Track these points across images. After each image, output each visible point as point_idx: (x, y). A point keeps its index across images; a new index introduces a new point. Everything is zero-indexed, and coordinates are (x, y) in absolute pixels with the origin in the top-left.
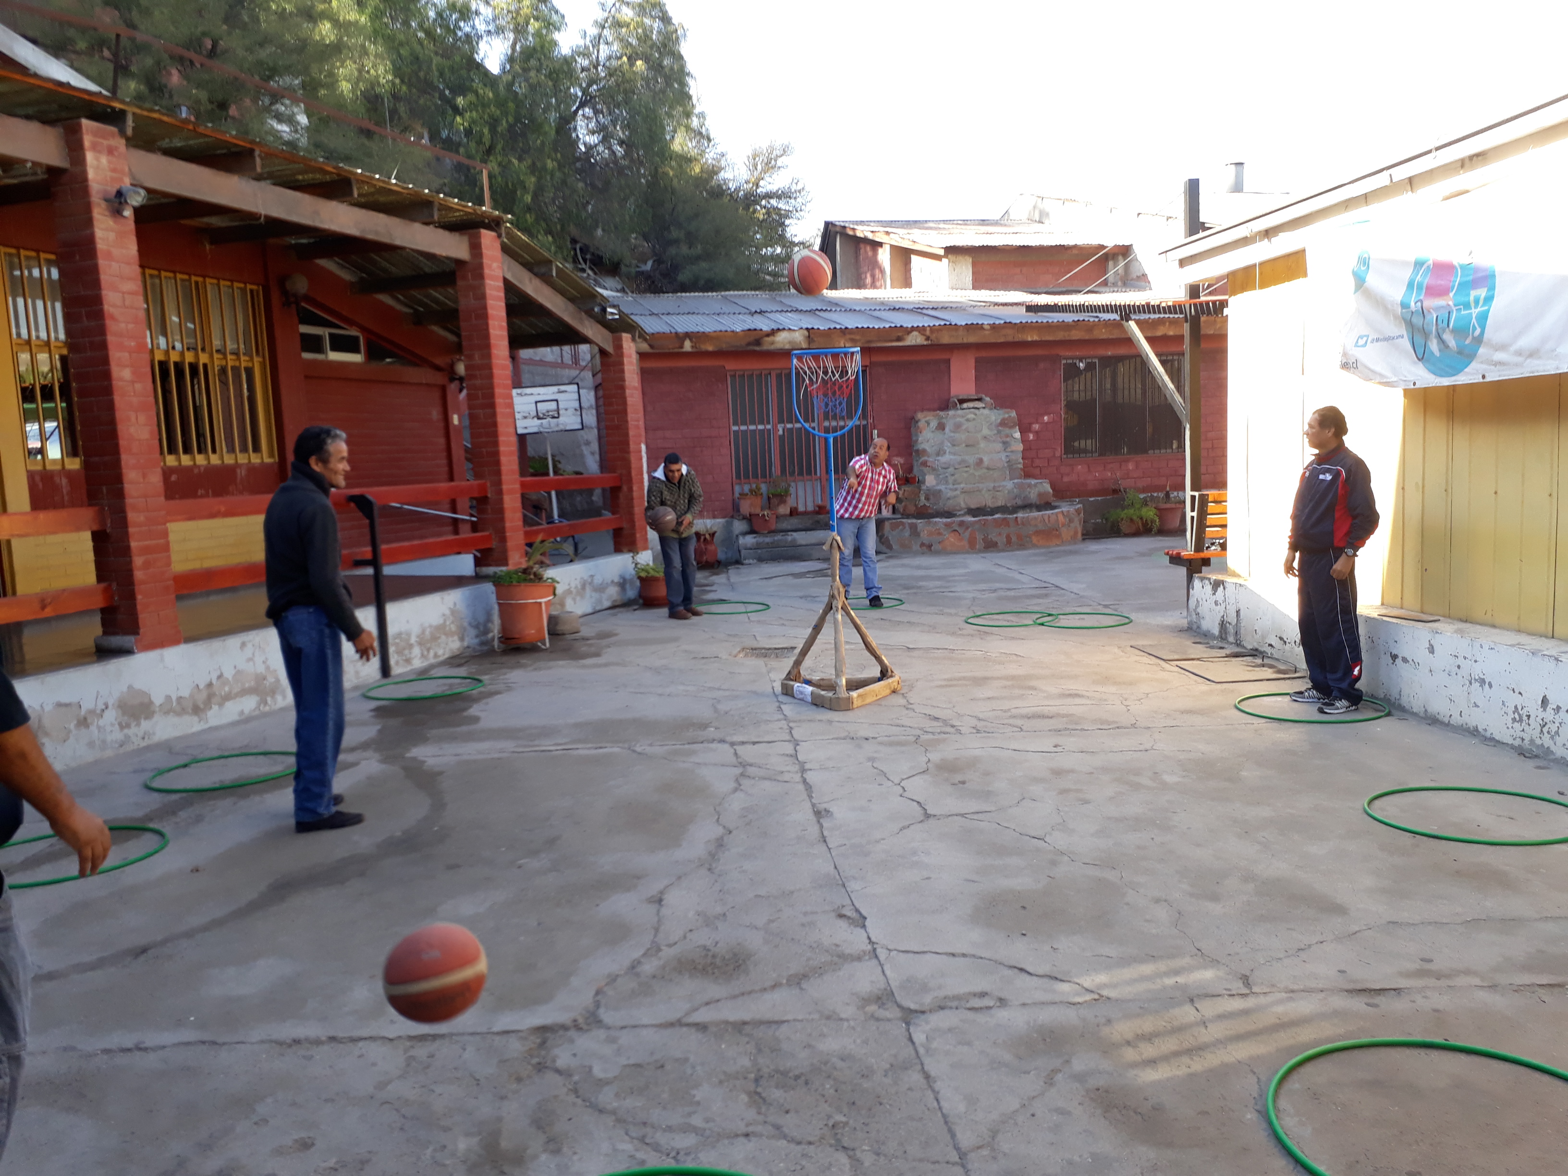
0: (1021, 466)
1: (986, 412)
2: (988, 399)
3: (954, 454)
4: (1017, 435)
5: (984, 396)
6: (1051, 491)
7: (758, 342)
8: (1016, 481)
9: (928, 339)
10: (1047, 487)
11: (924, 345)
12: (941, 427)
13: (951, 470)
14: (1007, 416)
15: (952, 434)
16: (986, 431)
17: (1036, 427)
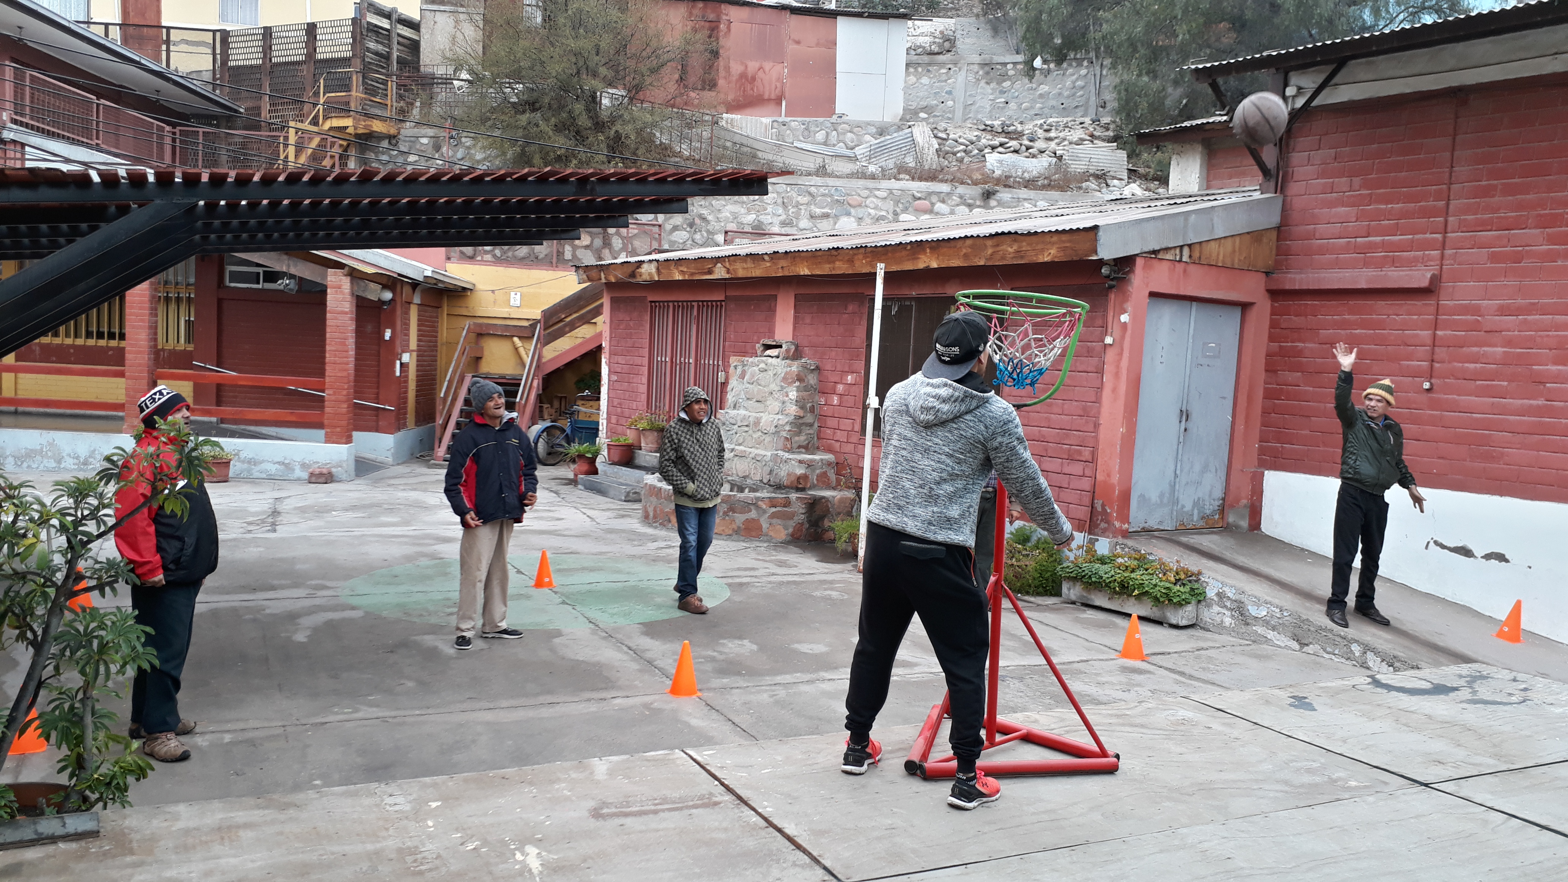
3: (746, 409)
7: (633, 275)
9: (728, 272)
11: (725, 279)
12: (742, 376)
13: (736, 427)
15: (748, 385)
17: (841, 388)
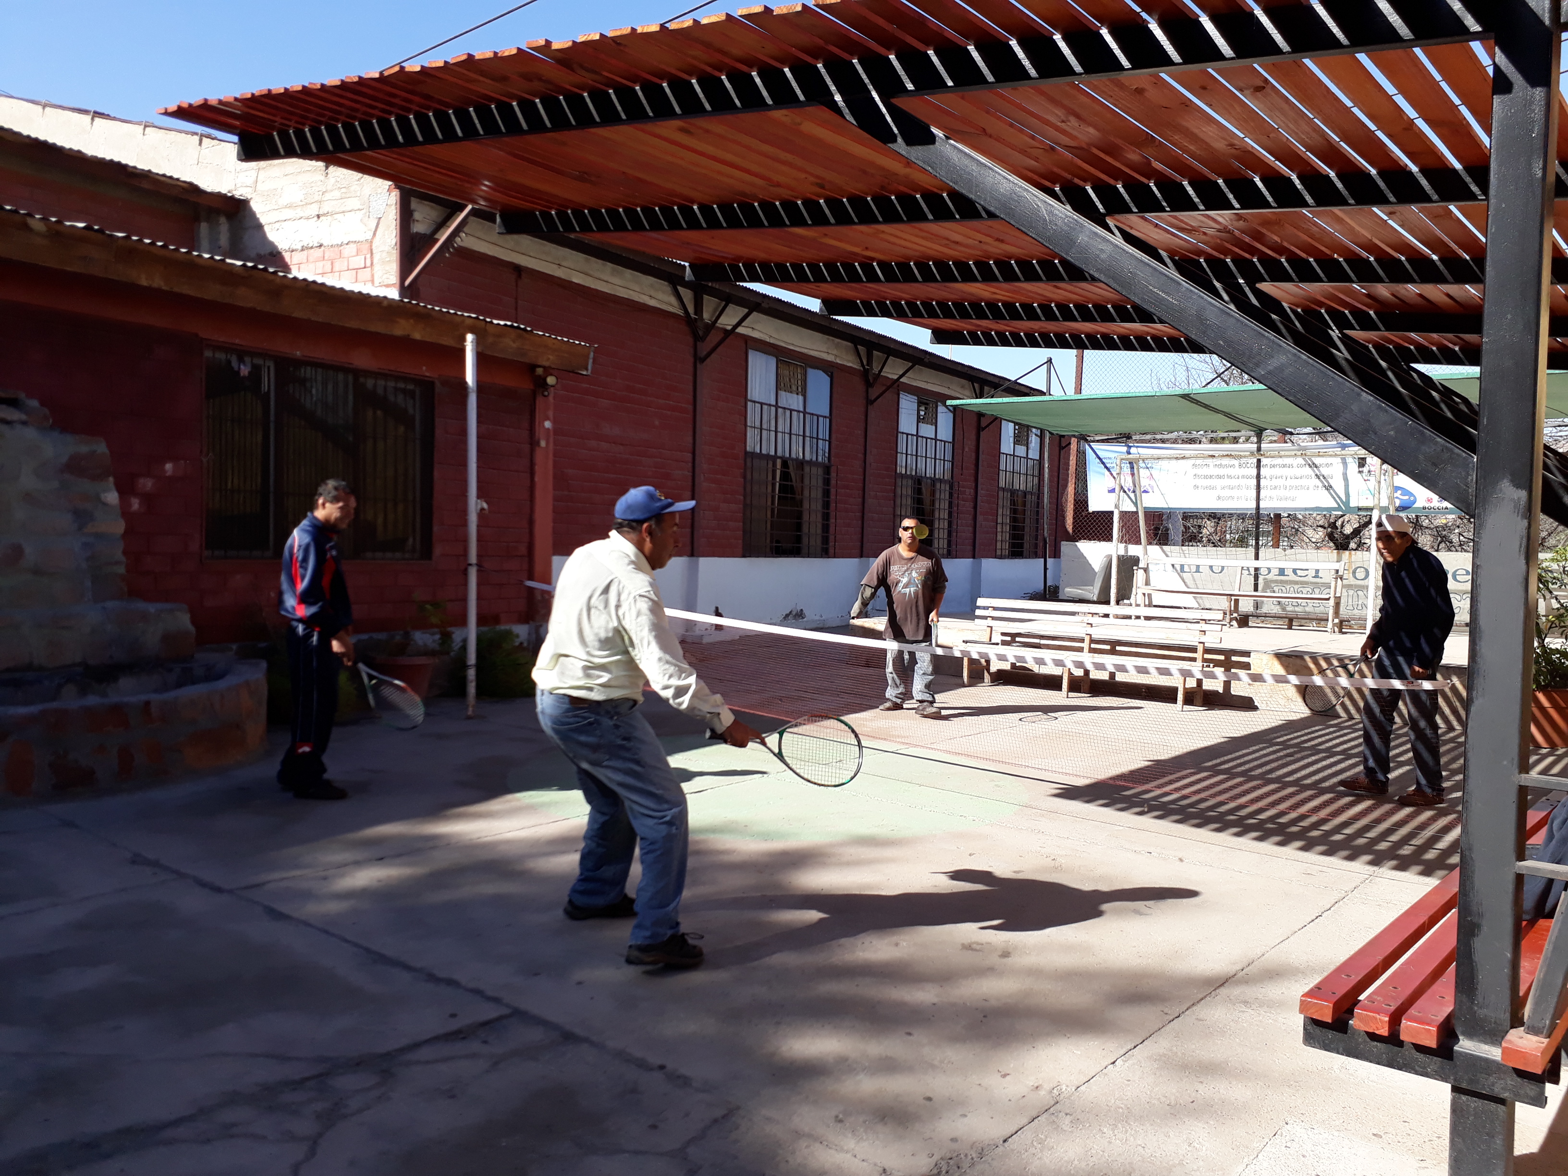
0: (122, 570)
1: (30, 433)
2: (34, 403)
4: (112, 497)
5: (22, 395)
6: (191, 628)
8: (110, 604)
10: (183, 620)
14: (84, 449)
16: (28, 481)
17: (147, 484)
